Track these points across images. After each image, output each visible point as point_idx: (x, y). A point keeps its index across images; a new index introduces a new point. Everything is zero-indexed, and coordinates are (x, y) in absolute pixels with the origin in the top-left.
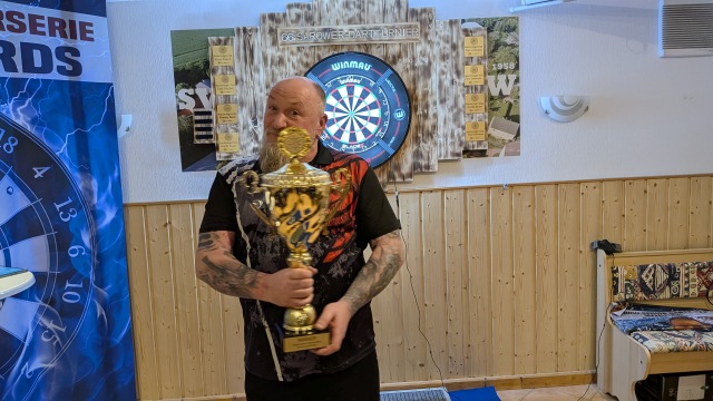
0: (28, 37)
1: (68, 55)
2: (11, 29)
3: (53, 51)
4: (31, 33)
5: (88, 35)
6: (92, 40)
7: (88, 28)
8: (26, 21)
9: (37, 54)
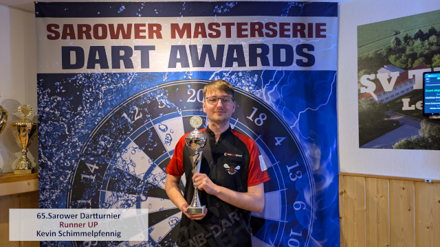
0: (278, 40)
1: (305, 50)
2: (268, 35)
3: (294, 49)
4: (281, 36)
5: (322, 33)
6: (324, 36)
7: (322, 27)
8: (277, 29)
9: (283, 52)
